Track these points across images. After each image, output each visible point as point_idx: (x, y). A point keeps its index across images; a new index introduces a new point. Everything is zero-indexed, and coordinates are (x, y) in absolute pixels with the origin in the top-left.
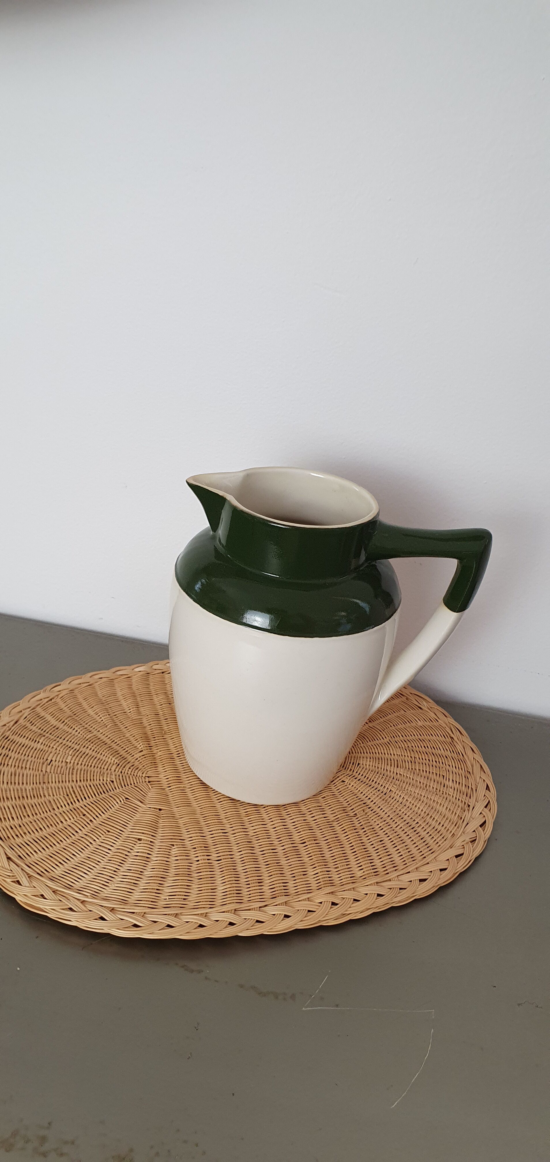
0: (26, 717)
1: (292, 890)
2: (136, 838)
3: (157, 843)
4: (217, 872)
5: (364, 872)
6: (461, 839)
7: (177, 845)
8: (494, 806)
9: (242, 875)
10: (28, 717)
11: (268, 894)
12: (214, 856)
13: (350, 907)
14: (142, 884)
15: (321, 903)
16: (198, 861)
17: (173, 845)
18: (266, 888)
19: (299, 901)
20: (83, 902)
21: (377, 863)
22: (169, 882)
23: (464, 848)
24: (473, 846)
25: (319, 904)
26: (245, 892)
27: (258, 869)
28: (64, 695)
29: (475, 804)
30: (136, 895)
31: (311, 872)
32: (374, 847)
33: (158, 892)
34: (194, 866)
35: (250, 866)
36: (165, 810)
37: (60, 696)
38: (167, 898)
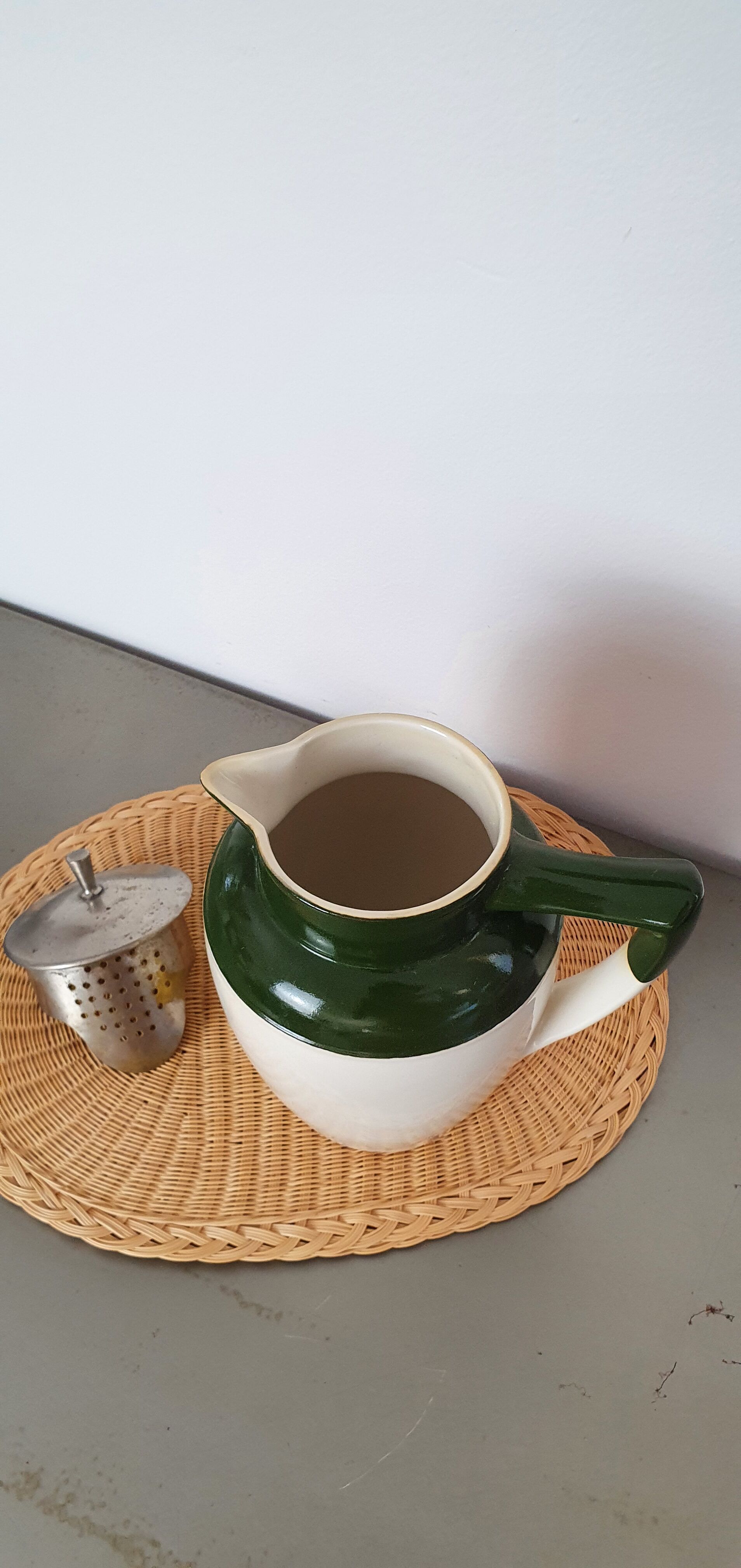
0: (47, 878)
1: (321, 1202)
2: (141, 1100)
3: (167, 1109)
4: (233, 1162)
5: (425, 1180)
6: (581, 1135)
7: (191, 1114)
8: (651, 1077)
9: (263, 1172)
10: (49, 877)
11: (288, 1204)
12: (234, 1136)
13: (392, 1234)
14: (134, 1172)
15: (353, 1225)
16: (212, 1142)
17: (186, 1114)
18: (287, 1194)
19: (326, 1219)
20: (57, 1195)
21: (448, 1167)
22: (168, 1173)
23: (581, 1149)
24: (595, 1147)
25: (351, 1227)
26: (259, 1198)
27: (284, 1163)
28: (102, 840)
29: (623, 1072)
30: (124, 1190)
31: (354, 1174)
32: (451, 1140)
33: (151, 1188)
34: (206, 1149)
35: (276, 1157)
36: (191, 1052)
37: (96, 841)
38: (162, 1198)
